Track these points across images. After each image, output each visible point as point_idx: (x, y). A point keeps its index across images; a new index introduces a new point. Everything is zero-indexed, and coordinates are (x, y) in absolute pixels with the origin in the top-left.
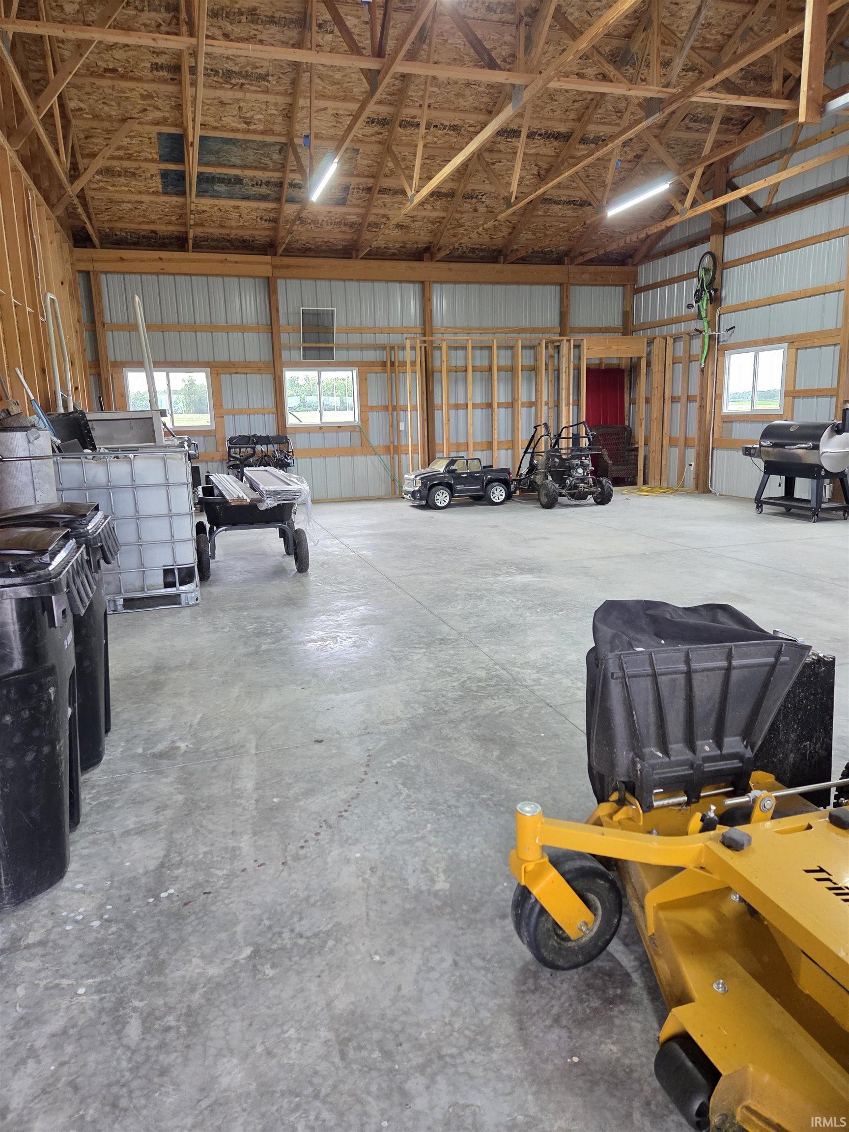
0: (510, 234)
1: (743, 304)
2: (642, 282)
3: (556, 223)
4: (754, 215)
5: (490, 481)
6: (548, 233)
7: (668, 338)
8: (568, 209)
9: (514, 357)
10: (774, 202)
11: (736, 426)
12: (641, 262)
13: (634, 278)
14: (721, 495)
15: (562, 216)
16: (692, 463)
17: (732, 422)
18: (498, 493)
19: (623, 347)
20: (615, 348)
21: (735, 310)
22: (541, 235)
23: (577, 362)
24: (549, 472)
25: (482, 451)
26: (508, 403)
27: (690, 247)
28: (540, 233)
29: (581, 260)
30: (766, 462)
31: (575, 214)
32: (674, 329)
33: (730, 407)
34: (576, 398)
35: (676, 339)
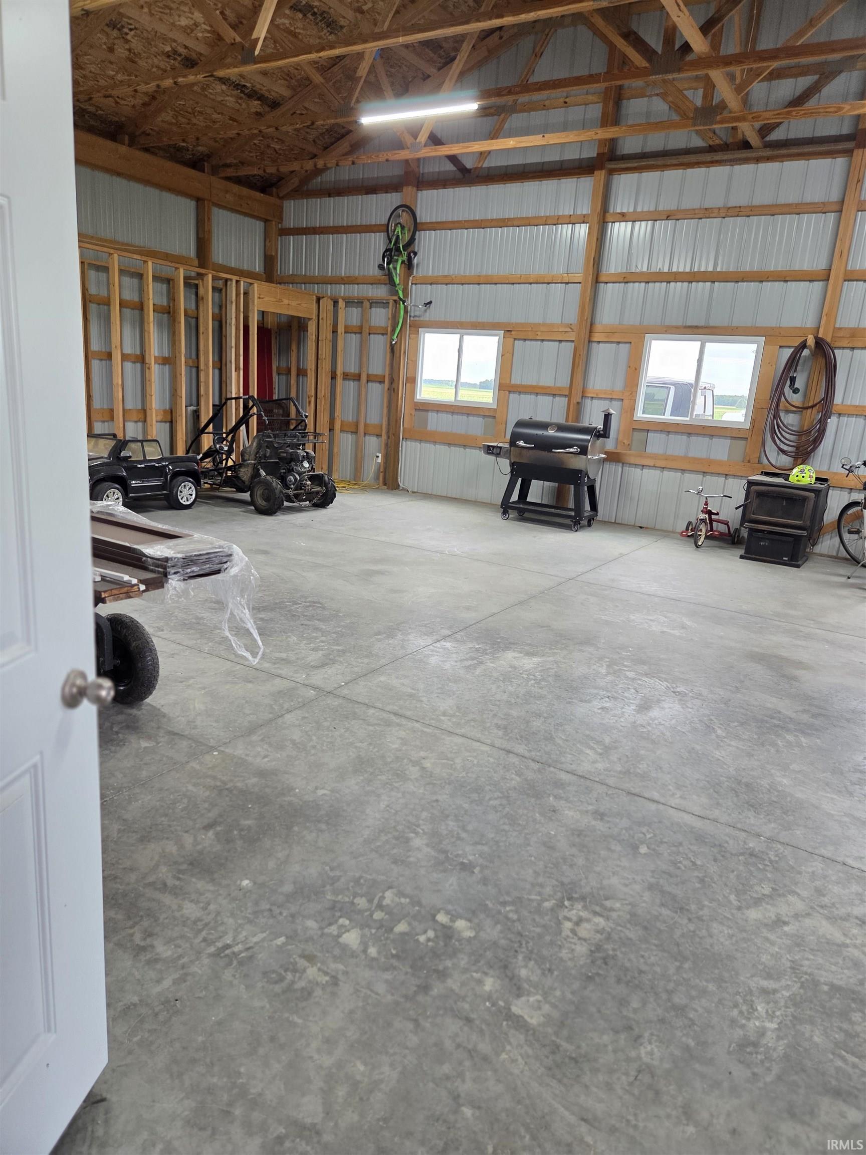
0: (145, 105)
1: (446, 276)
2: (290, 222)
3: (209, 111)
4: (459, 175)
5: (176, 475)
6: (194, 121)
7: (341, 301)
8: (232, 96)
9: (141, 290)
10: (485, 165)
11: (432, 417)
12: (287, 196)
13: (279, 215)
14: (414, 492)
15: (220, 102)
16: (380, 455)
17: (427, 411)
18: (187, 492)
19: (294, 303)
20: (286, 302)
21: (432, 282)
22: (183, 120)
23: (217, 311)
24: (260, 463)
25: (103, 422)
26: (136, 356)
27: (367, 193)
28: (184, 117)
29: (230, 172)
30: (512, 465)
31: (237, 106)
32: (343, 290)
33: (425, 393)
34: (216, 359)
35: (349, 302)
